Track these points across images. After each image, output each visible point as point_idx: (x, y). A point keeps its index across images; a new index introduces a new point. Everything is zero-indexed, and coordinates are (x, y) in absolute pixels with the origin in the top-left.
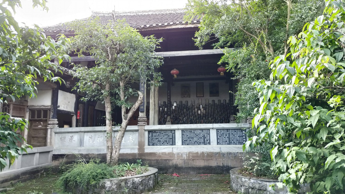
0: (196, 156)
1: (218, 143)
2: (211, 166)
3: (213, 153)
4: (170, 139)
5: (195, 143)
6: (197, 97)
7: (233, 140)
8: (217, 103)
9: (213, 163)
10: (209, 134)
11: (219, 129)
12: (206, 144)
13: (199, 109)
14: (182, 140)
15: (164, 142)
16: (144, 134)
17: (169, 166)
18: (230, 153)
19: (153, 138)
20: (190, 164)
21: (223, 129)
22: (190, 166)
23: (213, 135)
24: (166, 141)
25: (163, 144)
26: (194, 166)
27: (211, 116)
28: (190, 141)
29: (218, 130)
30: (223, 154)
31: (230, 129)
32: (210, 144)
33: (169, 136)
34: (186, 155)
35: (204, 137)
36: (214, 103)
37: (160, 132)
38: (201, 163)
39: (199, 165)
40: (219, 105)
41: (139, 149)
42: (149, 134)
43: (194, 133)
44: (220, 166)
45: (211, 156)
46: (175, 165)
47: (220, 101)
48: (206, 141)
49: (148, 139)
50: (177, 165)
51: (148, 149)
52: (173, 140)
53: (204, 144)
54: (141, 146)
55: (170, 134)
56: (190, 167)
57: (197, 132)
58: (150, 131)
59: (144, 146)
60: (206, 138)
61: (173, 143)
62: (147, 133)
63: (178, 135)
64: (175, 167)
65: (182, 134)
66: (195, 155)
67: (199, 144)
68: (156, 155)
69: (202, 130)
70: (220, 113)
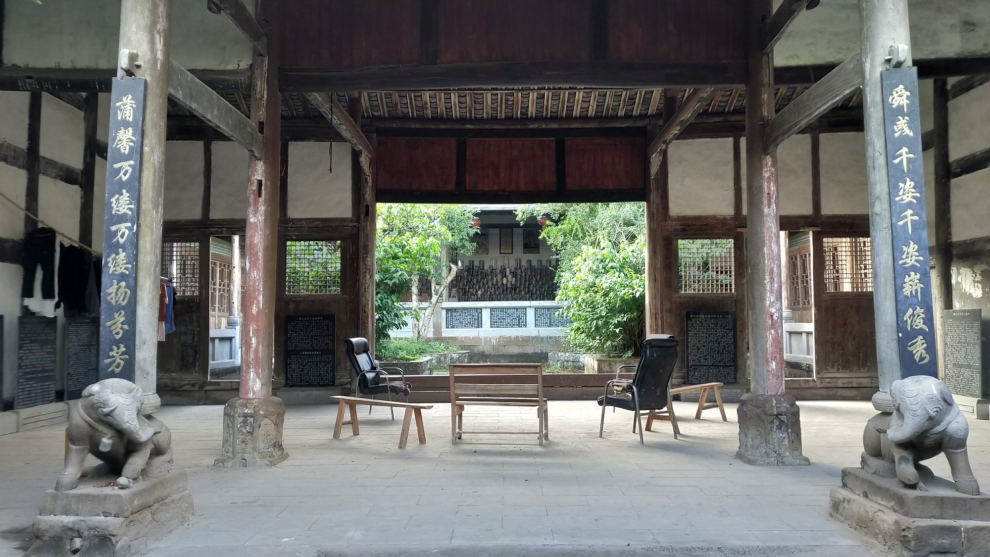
0: (509, 341)
1: (536, 325)
2: (527, 353)
3: (529, 337)
4: (475, 319)
5: (507, 325)
6: (501, 253)
7: (555, 322)
8: (536, 266)
9: (530, 350)
10: (526, 314)
11: (538, 308)
12: (521, 327)
13: (504, 275)
14: (491, 321)
15: (467, 324)
16: (441, 314)
17: (474, 353)
18: (550, 337)
19: (452, 319)
20: (500, 350)
21: (544, 308)
22: (500, 353)
23: (531, 315)
24: (470, 323)
25: (465, 326)
26: (505, 353)
27: (524, 288)
28: (501, 322)
29: (536, 309)
30: (542, 339)
31: (551, 308)
32: (526, 327)
33: (474, 316)
34: (496, 340)
35: (519, 318)
36: (531, 265)
37: (462, 311)
38: (515, 350)
39: (512, 352)
40: (538, 269)
41: (434, 333)
42: (447, 313)
43: (506, 312)
44: (538, 353)
45: (527, 340)
46: (482, 352)
47: (540, 262)
48: (521, 322)
49: (446, 319)
50: (484, 352)
51: (447, 333)
52: (478, 322)
53: (520, 327)
54: (437, 329)
55: (476, 314)
56: (500, 355)
57: (509, 311)
58: (448, 310)
59: (441, 328)
60: (521, 319)
61: (479, 325)
62: (444, 312)
63: (486, 315)
64: (482, 355)
65: (491, 314)
66: (507, 340)
67: (513, 326)
68: (457, 339)
69: (517, 308)
70: (541, 283)
